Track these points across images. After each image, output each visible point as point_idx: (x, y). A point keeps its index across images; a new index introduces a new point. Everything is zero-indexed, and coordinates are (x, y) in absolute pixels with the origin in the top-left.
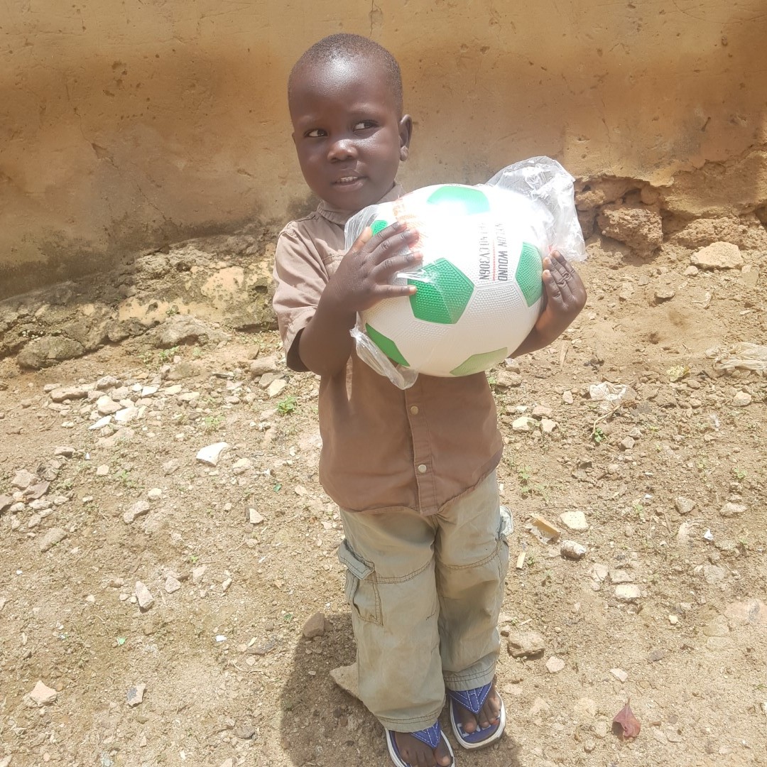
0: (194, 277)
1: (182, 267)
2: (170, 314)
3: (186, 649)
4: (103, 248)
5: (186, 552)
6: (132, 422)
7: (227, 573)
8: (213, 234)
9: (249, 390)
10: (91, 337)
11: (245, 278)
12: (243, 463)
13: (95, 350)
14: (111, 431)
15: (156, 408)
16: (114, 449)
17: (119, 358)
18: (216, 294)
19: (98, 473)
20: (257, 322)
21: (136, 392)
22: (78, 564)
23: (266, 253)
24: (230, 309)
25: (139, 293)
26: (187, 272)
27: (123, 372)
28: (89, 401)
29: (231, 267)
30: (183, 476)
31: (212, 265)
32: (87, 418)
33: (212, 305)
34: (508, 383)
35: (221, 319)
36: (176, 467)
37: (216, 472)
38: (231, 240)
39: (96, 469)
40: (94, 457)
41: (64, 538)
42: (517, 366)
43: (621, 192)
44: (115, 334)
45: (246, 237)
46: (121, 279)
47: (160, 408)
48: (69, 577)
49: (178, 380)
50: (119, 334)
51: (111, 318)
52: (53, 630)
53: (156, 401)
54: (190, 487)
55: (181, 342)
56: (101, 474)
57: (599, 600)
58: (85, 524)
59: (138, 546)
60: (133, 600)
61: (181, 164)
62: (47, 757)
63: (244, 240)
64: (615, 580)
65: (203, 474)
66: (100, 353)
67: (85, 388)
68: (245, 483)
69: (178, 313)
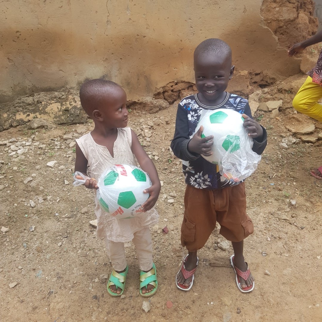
0: (43, 105)
1: (39, 102)
2: (34, 118)
3: (47, 217)
4: (10, 94)
5: (45, 192)
6: (23, 154)
7: (58, 198)
8: (50, 91)
9: (63, 144)
10: (6, 125)
11: (61, 107)
12: (62, 167)
13: (7, 129)
14: (17, 156)
15: (31, 150)
16: (18, 162)
17: (16, 132)
18: (51, 112)
19: (13, 169)
20: (65, 122)
21: (23, 144)
22: (10, 195)
23: (69, 99)
24: (55, 117)
25: (23, 110)
26: (40, 104)
27: (18, 137)
28: (7, 146)
29: (56, 103)
30: (42, 171)
31: (50, 102)
32: (7, 152)
33: (49, 116)
34: (146, 145)
35: (52, 120)
36: (40, 168)
37: (53, 169)
38: (56, 93)
39: (13, 168)
40: (12, 164)
41: (4, 188)
42: (150, 140)
43: (188, 86)
44: (15, 124)
45: (62, 93)
46: (16, 105)
47: (33, 149)
48: (8, 199)
49: (38, 140)
50: (16, 124)
51: (13, 118)
52: (5, 213)
53: (31, 147)
54: (45, 174)
55: (38, 128)
56: (15, 169)
57: (163, 203)
58: (11, 184)
59: (29, 190)
60: (29, 205)
61: (39, 67)
62: (7, 244)
63: (61, 94)
64: (168, 198)
65: (49, 170)
66: (9, 130)
67: (5, 142)
68: (63, 173)
69: (37, 118)
